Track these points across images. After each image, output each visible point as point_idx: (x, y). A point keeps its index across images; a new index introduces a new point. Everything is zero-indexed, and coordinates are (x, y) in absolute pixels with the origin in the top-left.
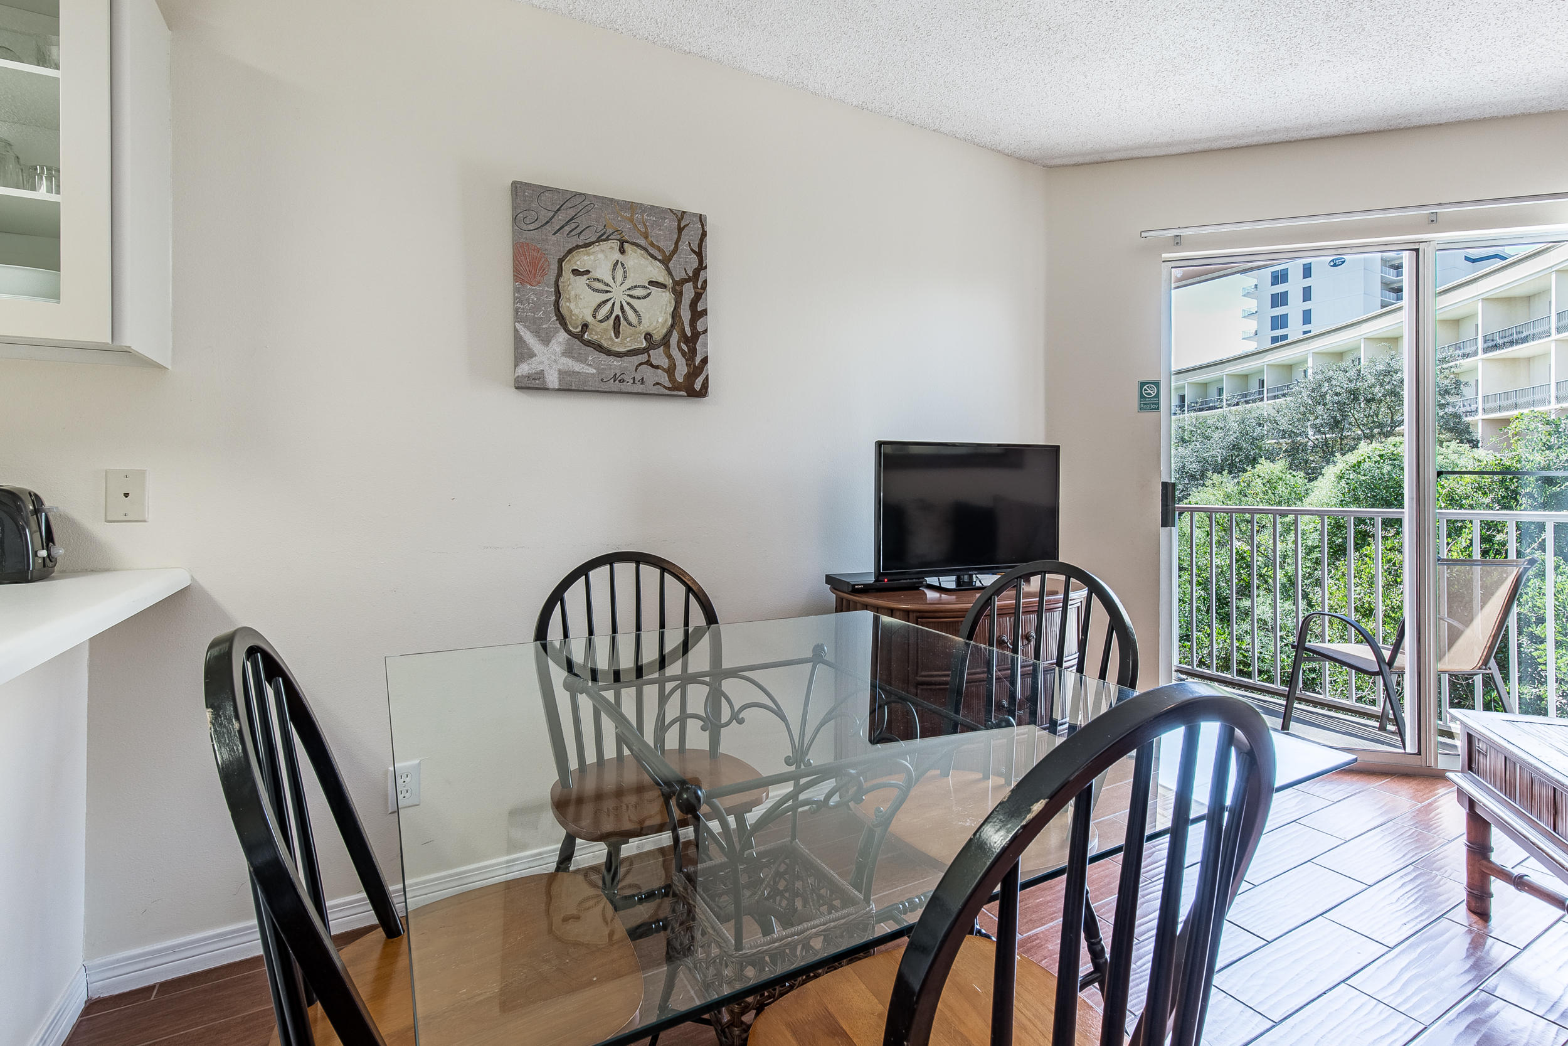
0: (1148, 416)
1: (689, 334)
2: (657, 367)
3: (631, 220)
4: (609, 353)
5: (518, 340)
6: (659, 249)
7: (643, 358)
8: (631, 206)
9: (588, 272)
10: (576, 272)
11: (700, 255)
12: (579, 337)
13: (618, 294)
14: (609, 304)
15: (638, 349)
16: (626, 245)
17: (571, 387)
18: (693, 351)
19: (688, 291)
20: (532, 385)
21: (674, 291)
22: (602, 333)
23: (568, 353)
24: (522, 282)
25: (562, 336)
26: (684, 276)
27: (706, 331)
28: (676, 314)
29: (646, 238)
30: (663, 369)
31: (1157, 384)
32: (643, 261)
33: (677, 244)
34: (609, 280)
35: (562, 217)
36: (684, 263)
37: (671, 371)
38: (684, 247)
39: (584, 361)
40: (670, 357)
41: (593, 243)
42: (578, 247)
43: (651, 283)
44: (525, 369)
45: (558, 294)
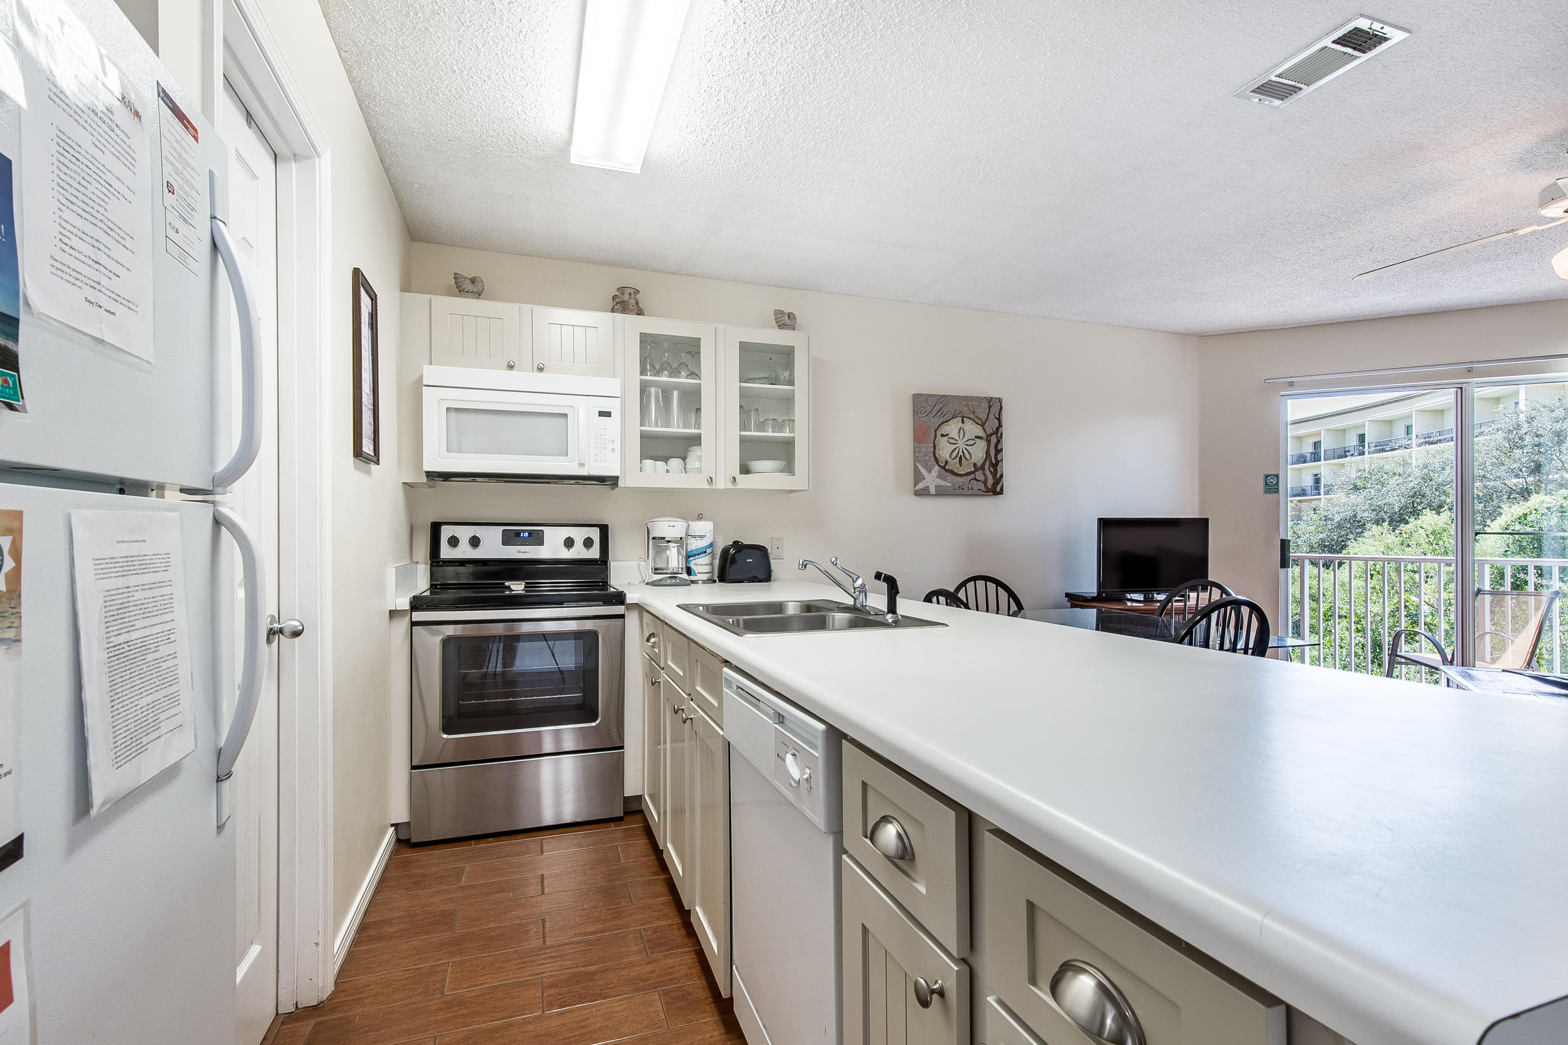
0: (1271, 497)
1: (994, 462)
2: (979, 481)
3: (967, 406)
4: (957, 475)
5: (916, 471)
6: (979, 419)
7: (972, 476)
8: (967, 399)
9: (948, 435)
10: (943, 435)
11: (999, 419)
12: (943, 468)
13: (961, 445)
14: (957, 450)
15: (970, 472)
16: (964, 419)
17: (941, 493)
18: (996, 471)
19: (994, 439)
20: (923, 493)
21: (987, 440)
22: (953, 465)
23: (939, 476)
24: (920, 443)
25: (937, 468)
26: (992, 432)
27: (1002, 460)
28: (988, 452)
29: (974, 414)
30: (982, 482)
31: (1277, 476)
32: (973, 426)
33: (988, 415)
34: (957, 438)
35: (937, 408)
36: (992, 424)
37: (985, 482)
38: (991, 416)
39: (946, 480)
40: (985, 475)
41: (949, 420)
42: (944, 422)
43: (976, 437)
44: (920, 486)
45: (935, 447)
